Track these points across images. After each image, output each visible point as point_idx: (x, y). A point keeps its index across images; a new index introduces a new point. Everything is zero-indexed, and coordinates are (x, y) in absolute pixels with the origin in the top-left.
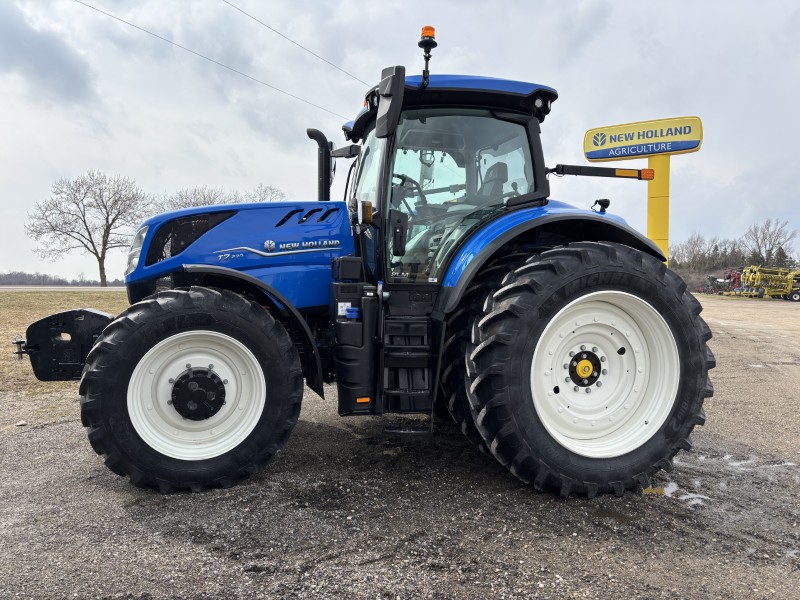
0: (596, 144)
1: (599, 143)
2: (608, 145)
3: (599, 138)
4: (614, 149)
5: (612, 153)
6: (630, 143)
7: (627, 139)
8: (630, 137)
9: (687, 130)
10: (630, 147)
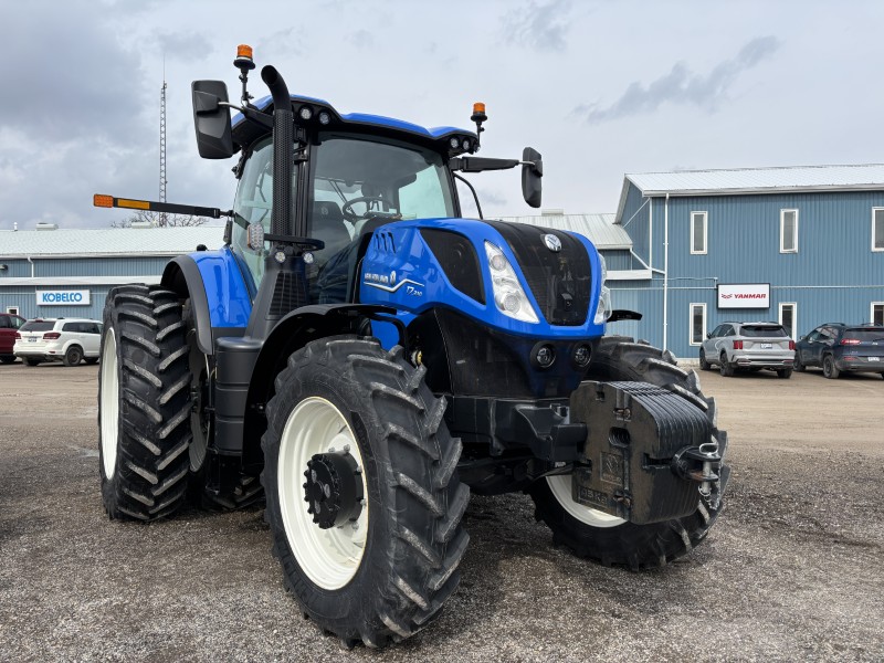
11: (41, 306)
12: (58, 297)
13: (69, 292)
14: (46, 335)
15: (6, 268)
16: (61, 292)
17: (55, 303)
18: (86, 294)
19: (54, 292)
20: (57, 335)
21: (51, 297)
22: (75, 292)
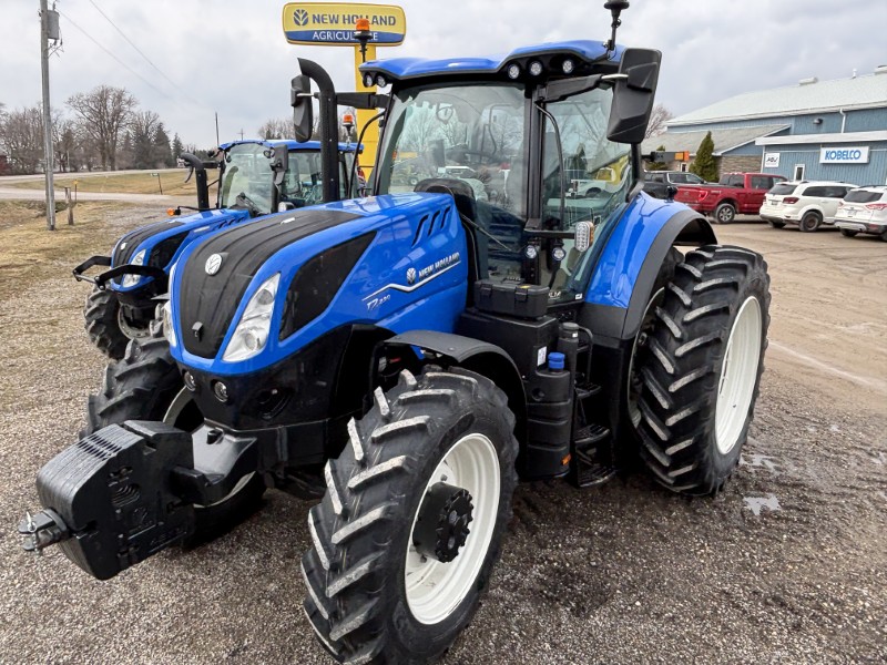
0: (298, 23)
1: (301, 23)
2: (311, 27)
3: (301, 16)
4: (318, 32)
5: (315, 35)
6: (334, 27)
7: (331, 22)
8: (334, 20)
9: (391, 21)
10: (336, 31)
11: (824, 164)
12: (839, 155)
13: (850, 149)
14: (785, 200)
15: (821, 121)
16: (842, 149)
17: (835, 161)
18: (865, 150)
19: (836, 149)
20: (796, 200)
21: (833, 155)
22: (855, 149)
